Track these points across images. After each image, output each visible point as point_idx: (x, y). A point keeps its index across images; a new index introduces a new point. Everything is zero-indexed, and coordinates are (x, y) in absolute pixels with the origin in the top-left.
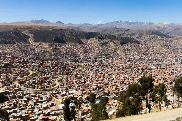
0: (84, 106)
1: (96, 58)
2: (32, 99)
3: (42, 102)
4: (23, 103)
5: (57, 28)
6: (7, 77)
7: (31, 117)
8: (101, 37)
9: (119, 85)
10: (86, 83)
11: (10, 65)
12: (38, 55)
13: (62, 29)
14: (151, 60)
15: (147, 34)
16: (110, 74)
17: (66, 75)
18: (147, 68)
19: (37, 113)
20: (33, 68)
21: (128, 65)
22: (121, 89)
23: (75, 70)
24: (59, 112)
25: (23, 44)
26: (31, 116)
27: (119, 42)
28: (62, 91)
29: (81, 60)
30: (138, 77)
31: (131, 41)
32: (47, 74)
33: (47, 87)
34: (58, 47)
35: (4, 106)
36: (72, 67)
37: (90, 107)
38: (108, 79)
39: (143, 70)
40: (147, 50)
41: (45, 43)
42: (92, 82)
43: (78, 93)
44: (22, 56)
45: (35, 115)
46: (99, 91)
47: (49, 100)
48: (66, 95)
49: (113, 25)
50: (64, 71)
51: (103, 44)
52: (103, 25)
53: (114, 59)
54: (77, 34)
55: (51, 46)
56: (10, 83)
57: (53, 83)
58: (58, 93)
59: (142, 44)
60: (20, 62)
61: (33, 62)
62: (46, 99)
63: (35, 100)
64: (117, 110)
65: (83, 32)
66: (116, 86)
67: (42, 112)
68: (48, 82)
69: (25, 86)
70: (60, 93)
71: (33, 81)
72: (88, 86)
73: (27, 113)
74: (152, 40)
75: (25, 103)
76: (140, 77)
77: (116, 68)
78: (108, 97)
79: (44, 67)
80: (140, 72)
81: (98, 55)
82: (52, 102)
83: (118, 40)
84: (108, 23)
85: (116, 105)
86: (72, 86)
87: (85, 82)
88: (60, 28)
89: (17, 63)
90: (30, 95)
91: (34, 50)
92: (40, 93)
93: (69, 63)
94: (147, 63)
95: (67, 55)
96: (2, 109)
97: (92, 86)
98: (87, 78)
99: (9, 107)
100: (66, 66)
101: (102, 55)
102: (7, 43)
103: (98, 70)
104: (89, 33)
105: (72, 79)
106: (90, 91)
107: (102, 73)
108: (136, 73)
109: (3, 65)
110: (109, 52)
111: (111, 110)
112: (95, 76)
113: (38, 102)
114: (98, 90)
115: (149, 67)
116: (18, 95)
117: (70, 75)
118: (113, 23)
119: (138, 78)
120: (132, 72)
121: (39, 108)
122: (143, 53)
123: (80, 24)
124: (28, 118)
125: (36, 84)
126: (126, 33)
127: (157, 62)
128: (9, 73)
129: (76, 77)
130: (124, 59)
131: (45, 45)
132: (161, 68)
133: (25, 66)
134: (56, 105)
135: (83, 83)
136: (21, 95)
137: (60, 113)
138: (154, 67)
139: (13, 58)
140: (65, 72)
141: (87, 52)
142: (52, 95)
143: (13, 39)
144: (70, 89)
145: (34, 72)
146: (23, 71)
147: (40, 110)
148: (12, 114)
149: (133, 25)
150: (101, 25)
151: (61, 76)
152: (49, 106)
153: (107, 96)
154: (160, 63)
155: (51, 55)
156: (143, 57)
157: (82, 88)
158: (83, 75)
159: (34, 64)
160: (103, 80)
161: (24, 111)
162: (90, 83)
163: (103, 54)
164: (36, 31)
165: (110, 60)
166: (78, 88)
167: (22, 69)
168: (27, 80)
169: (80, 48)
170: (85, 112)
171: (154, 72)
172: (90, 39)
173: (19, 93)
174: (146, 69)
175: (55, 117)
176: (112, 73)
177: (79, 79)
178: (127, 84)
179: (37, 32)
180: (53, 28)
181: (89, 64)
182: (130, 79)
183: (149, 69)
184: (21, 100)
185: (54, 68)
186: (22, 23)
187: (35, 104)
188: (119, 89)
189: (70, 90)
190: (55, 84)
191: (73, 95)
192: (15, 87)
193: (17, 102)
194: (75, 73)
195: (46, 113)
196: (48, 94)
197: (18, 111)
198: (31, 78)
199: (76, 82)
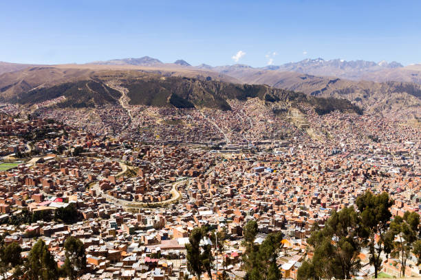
0: (229, 246)
1: (260, 143)
2: (126, 221)
3: (145, 229)
4: (110, 228)
5: (177, 75)
6: (80, 174)
7: (124, 257)
8: (272, 96)
9: (308, 207)
10: (235, 197)
11: (85, 151)
12: (137, 132)
13: (187, 76)
14: (390, 154)
15: (382, 91)
16: (290, 182)
17: (193, 176)
18: (377, 171)
19: (137, 250)
20: (128, 159)
21: (331, 163)
22: (312, 216)
23: (213, 168)
24: (177, 252)
25: (109, 108)
26: (124, 254)
27: (312, 108)
28: (185, 210)
29: (227, 146)
30: (353, 191)
32: (155, 172)
33: (154, 199)
34: (176, 117)
35: (76, 231)
36: (207, 161)
37: (243, 249)
38: (283, 190)
39: (367, 176)
40: (381, 130)
41: (151, 108)
42: (247, 196)
43: (217, 218)
44: (106, 133)
45: (131, 254)
46: (263, 216)
47: (158, 227)
48: (194, 220)
49: (300, 68)
50: (189, 168)
51: (276, 112)
53: (301, 147)
54: (218, 89)
55: (163, 113)
56: (86, 187)
57: (166, 192)
58: (176, 214)
59: (369, 116)
60: (102, 146)
61: (127, 147)
62: (152, 225)
63: (132, 224)
64: (300, 261)
65: (231, 84)
66: (303, 208)
67: (146, 249)
68: (157, 189)
69: (112, 194)
70: (181, 214)
71: (129, 185)
72: (240, 204)
73: (118, 249)
74: (395, 106)
75: (114, 228)
76: (359, 191)
78: (283, 231)
79: (150, 159)
80: (359, 180)
81: (265, 138)
82: (163, 231)
84: (290, 64)
85: (300, 251)
86: (206, 201)
87: (232, 195)
88: (182, 76)
89: (97, 146)
90: (123, 213)
91: (130, 121)
92: (142, 212)
93: (200, 152)
94: (377, 159)
95: (197, 134)
96: (72, 235)
97: (248, 205)
98: (238, 186)
99: (85, 234)
100: (193, 158)
101: (272, 138)
102: (79, 106)
103: (262, 170)
104: (245, 86)
105: (206, 186)
106: (244, 214)
107: (270, 178)
108: (350, 182)
109: (73, 150)
110: (289, 131)
111: (287, 261)
112: (254, 184)
113: (137, 228)
114: (261, 213)
115: (382, 170)
116: (101, 210)
117: (202, 177)
119: (353, 194)
120: (341, 180)
121: (140, 240)
122: (371, 137)
123: (226, 66)
124: (118, 257)
125: (134, 192)
126: (332, 88)
127: (403, 159)
128: (84, 167)
129: (214, 182)
130: (323, 148)
131: (152, 112)
132: (413, 175)
133: (113, 153)
134: (172, 237)
135: (228, 196)
136: (106, 213)
137: (180, 255)
138: (396, 171)
139: (91, 136)
140: (191, 172)
141: (239, 130)
143: (90, 98)
144: (202, 208)
145: (130, 168)
146: (109, 164)
147: (141, 245)
148: (91, 248)
149: (350, 67)
151: (184, 179)
152: (159, 240)
154: (413, 162)
155: (164, 134)
156: (370, 147)
158: (230, 179)
159: (129, 151)
160: (272, 193)
161: (111, 244)
163: (275, 134)
164: (134, 81)
165: (292, 149)
166: (219, 206)
167: (107, 160)
168: (117, 184)
169: (225, 119)
170: (232, 258)
171: (395, 182)
172: (246, 100)
173: (103, 208)
174: (374, 173)
175: (169, 263)
176: (293, 179)
177: (220, 186)
178: (327, 205)
179: (136, 83)
180: (167, 75)
181: (244, 155)
182: (334, 195)
183: (383, 175)
184: (106, 221)
185: (170, 161)
186: (106, 63)
187: (132, 231)
188: (308, 215)
189: (201, 210)
190: (171, 195)
191: (208, 219)
192: (95, 195)
193: (99, 225)
194: (213, 174)
195: (153, 252)
196: (157, 215)
197: (102, 242)
198: (124, 179)
199: (214, 193)
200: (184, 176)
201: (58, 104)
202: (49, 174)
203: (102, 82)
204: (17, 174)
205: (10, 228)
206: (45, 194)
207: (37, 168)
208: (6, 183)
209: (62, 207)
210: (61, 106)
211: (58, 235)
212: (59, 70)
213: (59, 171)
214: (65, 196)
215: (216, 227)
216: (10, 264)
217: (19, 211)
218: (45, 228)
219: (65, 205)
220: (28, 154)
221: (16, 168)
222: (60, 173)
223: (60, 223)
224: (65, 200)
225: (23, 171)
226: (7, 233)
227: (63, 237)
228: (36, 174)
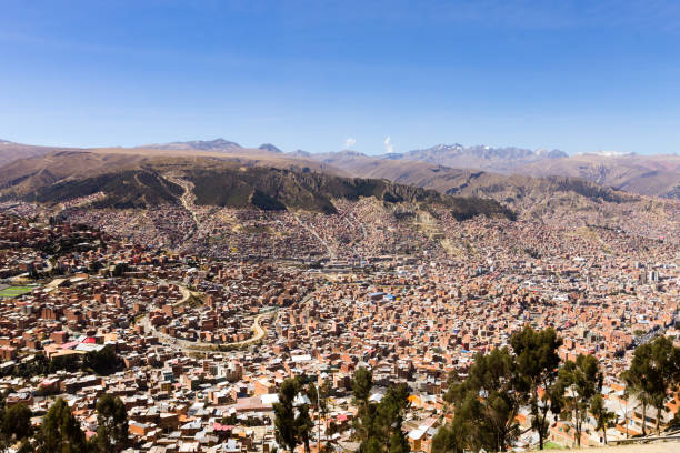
0: (334, 405)
1: (377, 260)
2: (187, 370)
3: (214, 382)
4: (163, 381)
5: (262, 165)
6: (122, 302)
7: (183, 423)
8: (393, 194)
9: (444, 348)
10: (343, 336)
11: (130, 270)
12: (205, 242)
13: (276, 167)
14: (554, 274)
15: (541, 188)
16: (418, 314)
17: (284, 306)
18: (537, 298)
19: (201, 412)
20: (192, 281)
21: (475, 287)
22: (450, 360)
23: (312, 294)
24: (260, 415)
25: (166, 209)
26: (183, 418)
27: (448, 211)
28: (272, 354)
29: (332, 263)
30: (506, 326)
31: (490, 209)
32: (229, 300)
33: (228, 338)
34: (262, 222)
35: (114, 385)
36: (303, 284)
37: (354, 411)
38: (410, 326)
39: (524, 305)
40: (542, 242)
41: (226, 210)
42: (359, 333)
43: (318, 365)
44: (161, 244)
45: (194, 418)
46: (381, 362)
47: (233, 378)
48: (283, 369)
49: (431, 158)
50: (278, 294)
51: (399, 216)
52: (401, 156)
53: (433, 264)
54: (319, 185)
55: (242, 217)
56: (130, 321)
57: (246, 328)
58: (259, 360)
59: (525, 222)
60: (156, 263)
61: (191, 265)
62: (224, 375)
63: (196, 374)
64: (435, 426)
65: (337, 178)
66: (437, 351)
67: (215, 410)
68: (232, 325)
69: (168, 332)
70: (266, 359)
71: (192, 318)
72: (349, 346)
73: (174, 411)
74: (559, 210)
75: (169, 381)
76: (513, 326)
77: (437, 294)
78: (410, 383)
79: (223, 281)
80: (514, 310)
81: (383, 252)
82: (240, 385)
83: (448, 207)
84: (418, 151)
85: (434, 412)
86: (302, 341)
87: (338, 333)
88: (270, 165)
89: (147, 263)
90: (183, 359)
91: (195, 228)
92: (211, 357)
93: (293, 271)
94: (538, 282)
95: (290, 246)
96: (107, 392)
97: (360, 347)
98: (347, 320)
99: (127, 389)
100: (284, 280)
101: (394, 252)
102: (124, 206)
103: (380, 297)
104: (356, 181)
105: (302, 320)
106: (356, 360)
107: (391, 308)
108: (501, 313)
109: (112, 268)
110: (416, 243)
111: (416, 427)
112: (369, 316)
113: (202, 380)
114: (380, 359)
115: (545, 296)
116: (151, 355)
117: (296, 307)
118: (434, 150)
119: (506, 330)
120: (489, 311)
121: (207, 398)
122: (527, 251)
123: (331, 153)
124: (174, 423)
125: (198, 328)
126: (475, 184)
127: (572, 281)
128: (128, 293)
129: (313, 314)
130: (463, 266)
131: (226, 215)
132: (586, 303)
133: (171, 273)
134: (252, 394)
135: (333, 334)
136: (158, 358)
137: (265, 419)
138: (563, 298)
139: (139, 249)
140: (281, 300)
141: (348, 241)
142: (242, 365)
143: (139, 195)
144: (295, 351)
145: (194, 294)
146: (164, 289)
147: (208, 405)
148: (134, 410)
149: (497, 157)
150: (393, 156)
151: (271, 310)
152: (234, 397)
153: (405, 380)
154: (586, 285)
155: (242, 247)
156: (528, 265)
157: (330, 349)
158: (335, 310)
159: (193, 270)
160: (394, 329)
161: (164, 404)
162: (356, 335)
163: (397, 248)
164: (203, 172)
165: (420, 268)
166: (320, 348)
167: (162, 282)
168: (175, 316)
169: (329, 226)
170: (338, 423)
171: (563, 313)
172: (358, 199)
173: (153, 351)
174: (533, 301)
175: (249, 431)
176: (424, 310)
177: (322, 321)
178: (471, 346)
179: (204, 175)
180: (249, 164)
181: (354, 276)
182: (480, 332)
183: (545, 303)
184: (157, 370)
185: (251, 284)
186: (164, 147)
187: (196, 386)
188: (444, 361)
189: (295, 354)
190: (252, 333)
191: (305, 367)
192: (142, 332)
193: (148, 376)
194: (311, 303)
195: (225, 415)
196: (232, 361)
197: (151, 401)
198: (186, 310)
199: (312, 330)
200: (270, 305)
201: (94, 203)
202: (76, 302)
203: (156, 173)
204: (30, 303)
205: (15, 381)
206: (70, 332)
207: (60, 294)
208: (13, 316)
209: (94, 351)
210: (98, 205)
211: (87, 392)
212: (98, 155)
213: (93, 298)
214: (99, 334)
215: (315, 378)
216: (14, 436)
217: (31, 357)
218: (68, 382)
219: (99, 348)
220: (47, 274)
221: (29, 294)
222: (93, 301)
223: (90, 374)
224: (99, 341)
225: (39, 298)
226: (11, 389)
227: (94, 395)
228: (58, 302)
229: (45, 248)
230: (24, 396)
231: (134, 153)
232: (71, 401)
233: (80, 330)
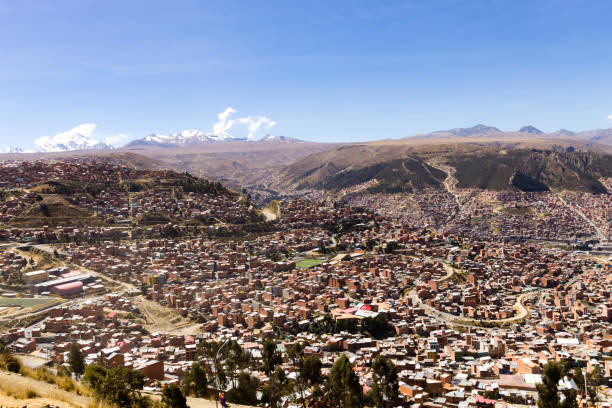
0: (607, 396)
2: (451, 342)
3: (477, 356)
4: (429, 350)
5: (522, 147)
6: (393, 277)
7: (448, 391)
11: (400, 247)
12: (467, 223)
13: (538, 148)
17: (548, 287)
19: (464, 383)
20: (455, 259)
23: (579, 276)
24: (523, 394)
25: (430, 193)
26: (447, 386)
28: (536, 334)
29: (601, 245)
32: (491, 279)
33: (490, 315)
34: (523, 203)
35: (387, 348)
36: (569, 266)
41: (487, 192)
43: (587, 350)
44: (427, 225)
45: (458, 388)
47: (496, 354)
48: (548, 350)
50: (541, 275)
54: (585, 164)
55: (504, 199)
56: (400, 293)
57: (507, 307)
58: (522, 339)
60: (422, 241)
61: (454, 244)
62: (487, 350)
63: (459, 346)
65: (607, 156)
67: (478, 383)
68: (495, 302)
69: (433, 305)
70: (530, 339)
71: (455, 294)
73: (439, 378)
75: (434, 351)
79: (484, 260)
82: (502, 361)
86: (568, 324)
87: (610, 318)
88: (531, 148)
89: (415, 242)
90: (447, 331)
91: (457, 210)
92: (473, 331)
93: (558, 253)
95: (553, 227)
96: (381, 354)
99: (398, 353)
100: (548, 261)
102: (393, 191)
105: (568, 303)
109: (384, 246)
113: (466, 352)
116: (418, 325)
117: (561, 289)
121: (470, 370)
123: (598, 131)
124: (439, 390)
125: (461, 304)
128: (398, 268)
129: (580, 297)
131: (487, 197)
133: (435, 251)
134: (514, 372)
135: (604, 319)
136: (425, 329)
137: (528, 398)
139: (407, 229)
140: (544, 281)
143: (407, 181)
144: (561, 333)
145: (457, 271)
146: (430, 265)
147: (470, 377)
148: (404, 373)
151: (534, 290)
152: (497, 373)
155: (504, 227)
158: (606, 295)
159: (456, 248)
161: (430, 370)
164: (463, 157)
166: (588, 333)
167: (428, 260)
168: (440, 291)
169: (597, 207)
173: (420, 322)
177: (590, 304)
179: (465, 160)
180: (508, 147)
184: (424, 339)
185: (513, 263)
186: (428, 137)
187: (459, 357)
189: (560, 337)
190: (515, 312)
191: (571, 352)
192: (411, 304)
193: (416, 344)
194: (578, 286)
195: (488, 389)
196: (494, 337)
197: (418, 367)
198: (449, 286)
199: (580, 313)
200: (533, 286)
201: (368, 189)
202: (355, 274)
203: (421, 160)
204: (320, 273)
205: (310, 337)
206: (351, 299)
207: (343, 267)
208: (308, 283)
209: (370, 317)
210: (372, 191)
211: (365, 352)
212: (371, 148)
213: (368, 271)
214: (374, 303)
215: (584, 364)
216: (309, 381)
217: (321, 318)
218: (350, 341)
219: (374, 315)
220: (333, 249)
221: (319, 266)
222: (369, 274)
223: (367, 336)
224: (374, 309)
225: (327, 269)
226: (307, 343)
227: (370, 355)
228: (341, 274)
229: (331, 228)
230: (316, 350)
231: (402, 144)
232: (352, 358)
233: (358, 298)
